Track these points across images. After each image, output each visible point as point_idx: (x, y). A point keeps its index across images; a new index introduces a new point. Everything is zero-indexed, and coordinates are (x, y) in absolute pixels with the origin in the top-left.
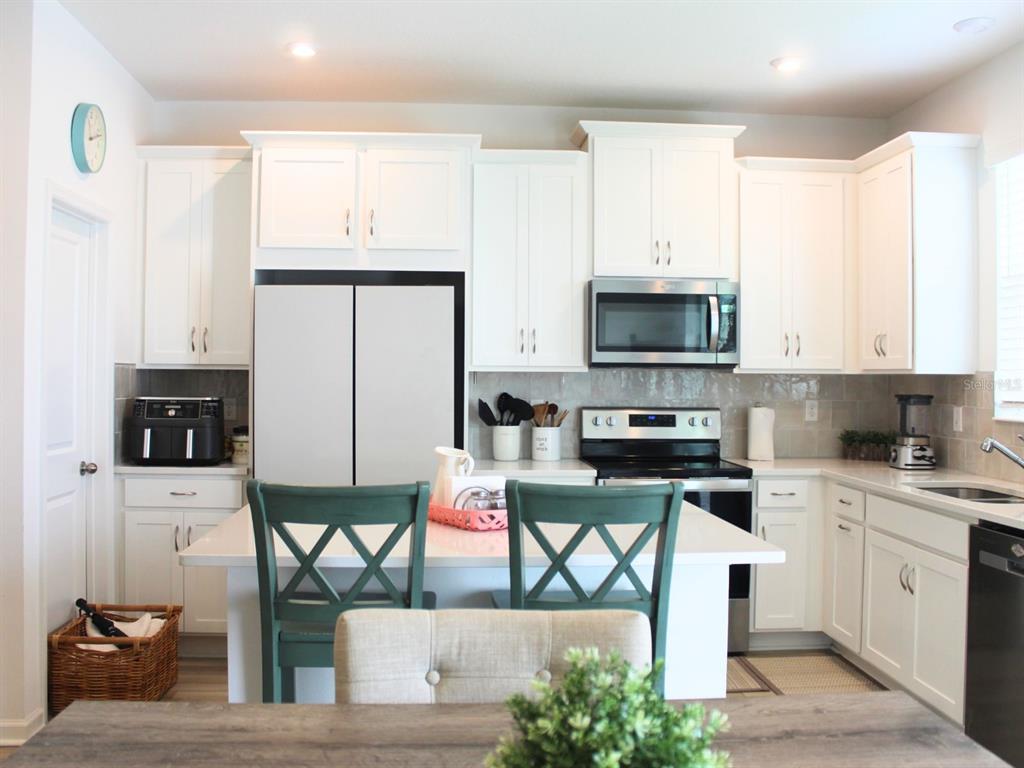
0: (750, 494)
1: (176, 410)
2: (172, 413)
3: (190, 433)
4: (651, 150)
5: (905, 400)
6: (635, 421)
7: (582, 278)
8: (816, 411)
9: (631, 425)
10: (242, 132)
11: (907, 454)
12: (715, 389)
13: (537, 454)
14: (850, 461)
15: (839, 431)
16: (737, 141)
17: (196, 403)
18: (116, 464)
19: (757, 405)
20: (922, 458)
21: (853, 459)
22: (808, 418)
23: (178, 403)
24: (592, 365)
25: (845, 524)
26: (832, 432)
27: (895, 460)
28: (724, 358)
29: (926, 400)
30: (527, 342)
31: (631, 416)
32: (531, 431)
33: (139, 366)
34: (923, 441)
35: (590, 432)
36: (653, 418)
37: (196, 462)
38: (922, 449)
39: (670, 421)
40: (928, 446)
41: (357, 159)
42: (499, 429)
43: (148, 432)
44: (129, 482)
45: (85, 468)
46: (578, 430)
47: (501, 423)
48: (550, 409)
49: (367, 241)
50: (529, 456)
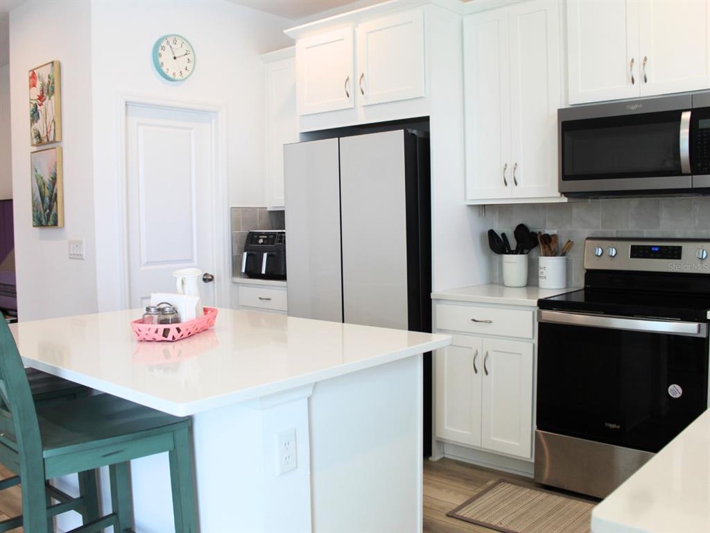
1: (264, 239)
2: (261, 241)
3: (265, 255)
6: (637, 252)
7: (558, 108)
9: (632, 256)
10: (285, 31)
17: (274, 234)
18: (233, 274)
23: (266, 234)
24: (571, 195)
30: (509, 174)
31: (632, 246)
32: (537, 260)
33: (269, 209)
36: (657, 249)
37: (265, 277)
39: (675, 253)
41: (354, 33)
42: (507, 257)
43: (245, 254)
44: (241, 288)
45: (206, 278)
46: (583, 262)
47: (514, 253)
48: (547, 239)
49: (360, 100)
50: (538, 284)
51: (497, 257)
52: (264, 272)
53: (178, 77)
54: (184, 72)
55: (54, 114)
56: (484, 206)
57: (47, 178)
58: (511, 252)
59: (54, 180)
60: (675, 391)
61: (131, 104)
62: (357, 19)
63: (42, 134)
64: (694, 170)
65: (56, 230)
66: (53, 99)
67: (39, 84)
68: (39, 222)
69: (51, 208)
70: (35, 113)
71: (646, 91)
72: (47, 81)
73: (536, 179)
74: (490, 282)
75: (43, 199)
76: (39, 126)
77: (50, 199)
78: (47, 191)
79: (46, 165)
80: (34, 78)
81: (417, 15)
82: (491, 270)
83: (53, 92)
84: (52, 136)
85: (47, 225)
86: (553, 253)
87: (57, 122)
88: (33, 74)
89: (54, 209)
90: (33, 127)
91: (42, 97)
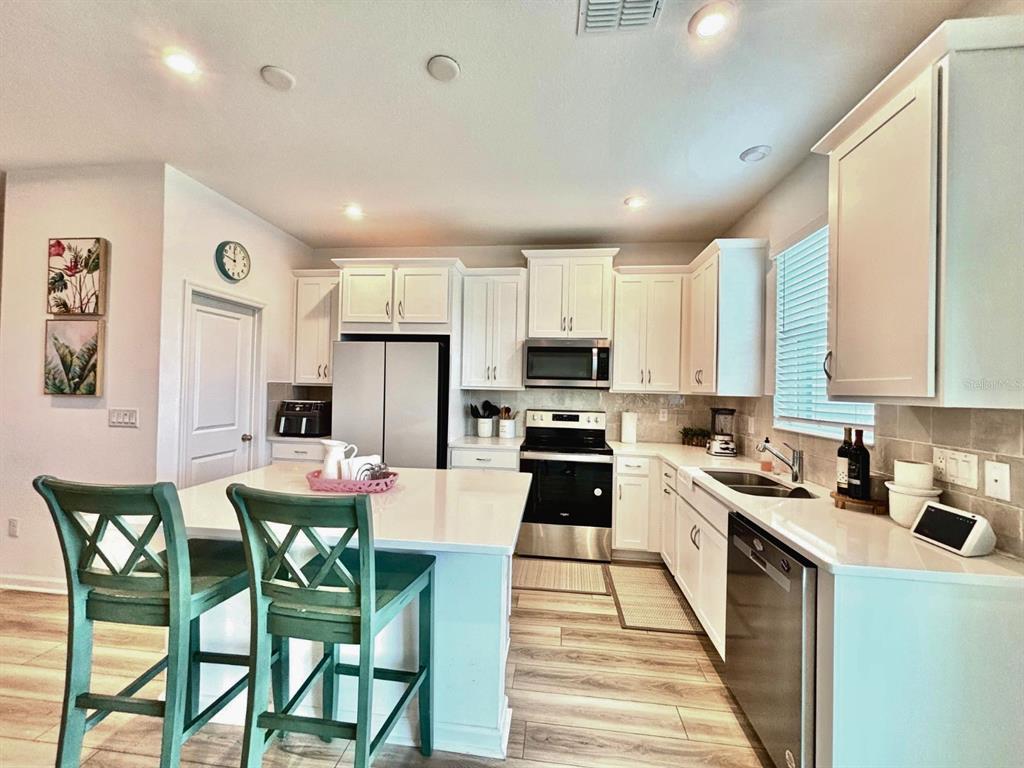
0: (611, 465)
1: (300, 407)
2: (298, 409)
3: (304, 420)
5: (716, 412)
6: (556, 418)
7: (522, 338)
8: (666, 415)
10: (333, 260)
11: (717, 445)
12: (601, 400)
13: (501, 434)
14: (686, 446)
15: (680, 427)
16: (614, 258)
17: (311, 404)
18: (267, 434)
19: (627, 411)
20: (727, 449)
21: (689, 444)
22: (661, 419)
23: (302, 404)
24: (526, 387)
25: (669, 490)
26: (676, 428)
27: (709, 449)
28: (601, 384)
29: (731, 412)
30: (491, 373)
31: (553, 415)
32: (498, 422)
33: (293, 384)
34: (727, 438)
35: (531, 424)
36: (566, 416)
37: (306, 436)
38: (726, 443)
39: (576, 418)
40: (732, 441)
41: (393, 273)
42: (481, 420)
43: (283, 419)
44: (275, 445)
45: (245, 438)
46: (525, 422)
47: (483, 417)
48: (508, 410)
49: (398, 318)
50: (497, 435)
51: (475, 420)
52: (303, 432)
53: (236, 277)
54: (241, 274)
55: (97, 288)
56: (468, 390)
57: (77, 347)
58: (480, 417)
59: (92, 351)
60: (598, 492)
61: (195, 293)
62: (396, 266)
63: (70, 303)
64: (598, 379)
65: (88, 400)
66: (96, 274)
67: (68, 256)
68: (58, 391)
69: (82, 378)
70: (57, 283)
71: (572, 335)
72: (84, 254)
73: (507, 377)
74: (466, 435)
75: (67, 367)
76: (68, 296)
77: (83, 369)
78: (76, 361)
79: (76, 335)
80: (57, 248)
81: (444, 271)
82: (466, 427)
83: (96, 267)
84: (91, 308)
85: (74, 391)
86: (509, 418)
87: (101, 296)
88: (58, 243)
89: (90, 379)
90: (53, 295)
91: (73, 269)
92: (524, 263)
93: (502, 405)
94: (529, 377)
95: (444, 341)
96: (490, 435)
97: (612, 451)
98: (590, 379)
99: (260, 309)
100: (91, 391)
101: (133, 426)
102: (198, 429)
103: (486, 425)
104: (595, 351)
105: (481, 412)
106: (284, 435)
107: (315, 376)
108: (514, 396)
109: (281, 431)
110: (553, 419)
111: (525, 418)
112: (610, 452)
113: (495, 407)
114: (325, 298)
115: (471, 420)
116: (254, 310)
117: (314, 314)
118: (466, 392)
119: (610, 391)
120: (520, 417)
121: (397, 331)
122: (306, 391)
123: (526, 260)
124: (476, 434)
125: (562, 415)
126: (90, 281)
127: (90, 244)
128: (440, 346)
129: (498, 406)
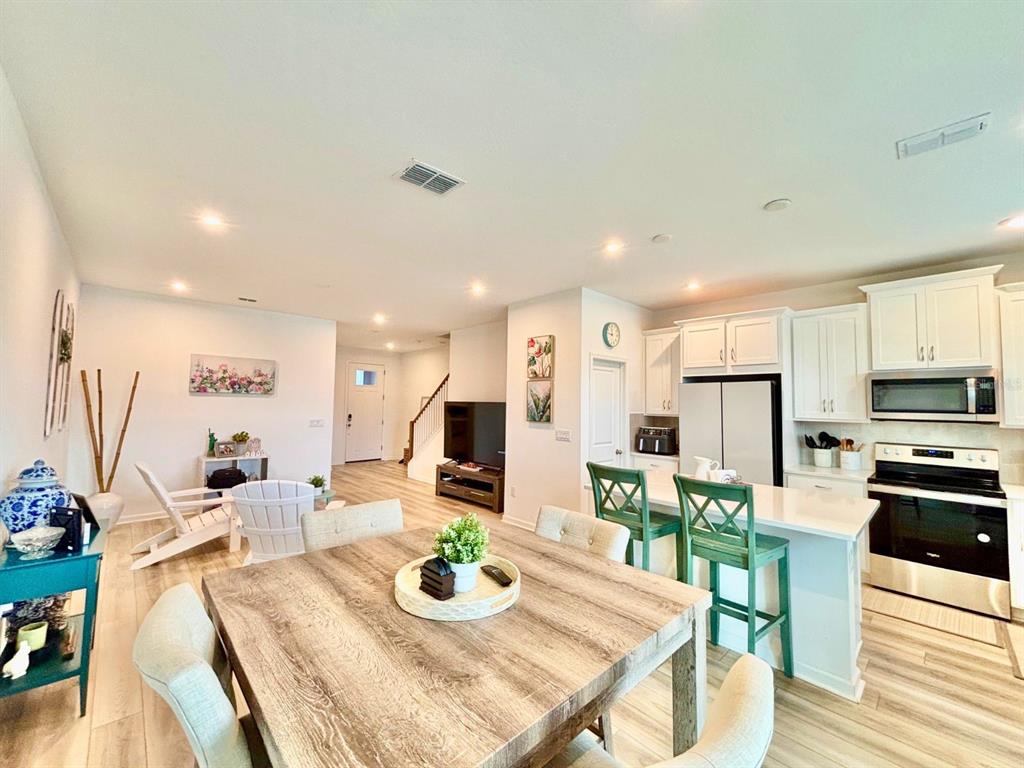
0: (1005, 510)
1: (653, 432)
2: (651, 433)
3: (657, 442)
4: (915, 295)
6: (917, 453)
7: (864, 370)
10: (675, 322)
12: (987, 436)
13: (842, 465)
16: (996, 276)
17: (660, 430)
18: (631, 451)
23: (654, 430)
24: (872, 419)
28: (984, 418)
30: (827, 405)
31: (914, 450)
32: (839, 453)
35: (883, 458)
36: (934, 452)
37: (658, 453)
39: (950, 455)
41: (725, 327)
42: (817, 451)
43: (642, 440)
44: (636, 459)
45: (618, 452)
46: (873, 456)
47: (821, 448)
48: (850, 442)
49: (730, 362)
50: (839, 466)
51: (811, 450)
52: (657, 450)
53: (612, 345)
54: (615, 342)
55: (550, 363)
56: (801, 422)
57: (542, 396)
58: (817, 447)
59: (548, 397)
60: (984, 538)
61: (594, 359)
62: (728, 319)
63: (538, 372)
64: (978, 411)
65: (546, 424)
66: (549, 355)
67: (537, 346)
68: (533, 419)
69: (544, 412)
70: (532, 361)
71: (933, 365)
72: (544, 345)
73: (847, 409)
74: (801, 463)
75: (537, 407)
76: (536, 368)
77: (544, 407)
78: (541, 403)
79: (541, 389)
80: (532, 342)
81: (773, 319)
82: (801, 456)
83: (550, 351)
84: (547, 374)
85: (540, 421)
86: (852, 450)
87: (551, 367)
88: (532, 340)
89: (547, 413)
90: (531, 368)
91: (539, 353)
92: (864, 297)
93: (842, 436)
94: (874, 410)
95: (775, 379)
96: (829, 465)
97: (1004, 494)
98: (966, 412)
99: (624, 364)
100: (548, 420)
101: (568, 441)
102: (596, 444)
103: (823, 455)
104: (971, 382)
105: (818, 443)
106: (643, 452)
107: (661, 408)
108: (857, 428)
109: (641, 449)
110: (914, 455)
111: (874, 451)
112: (1003, 496)
113: (834, 438)
114: (667, 350)
115: (807, 449)
116: (621, 364)
117: (658, 363)
118: (800, 423)
119: (1001, 426)
120: (867, 450)
121: (730, 372)
122: (653, 420)
123: (865, 294)
124: (812, 463)
125: (928, 451)
126: (546, 359)
127: (547, 339)
128: (772, 384)
129: (838, 438)
